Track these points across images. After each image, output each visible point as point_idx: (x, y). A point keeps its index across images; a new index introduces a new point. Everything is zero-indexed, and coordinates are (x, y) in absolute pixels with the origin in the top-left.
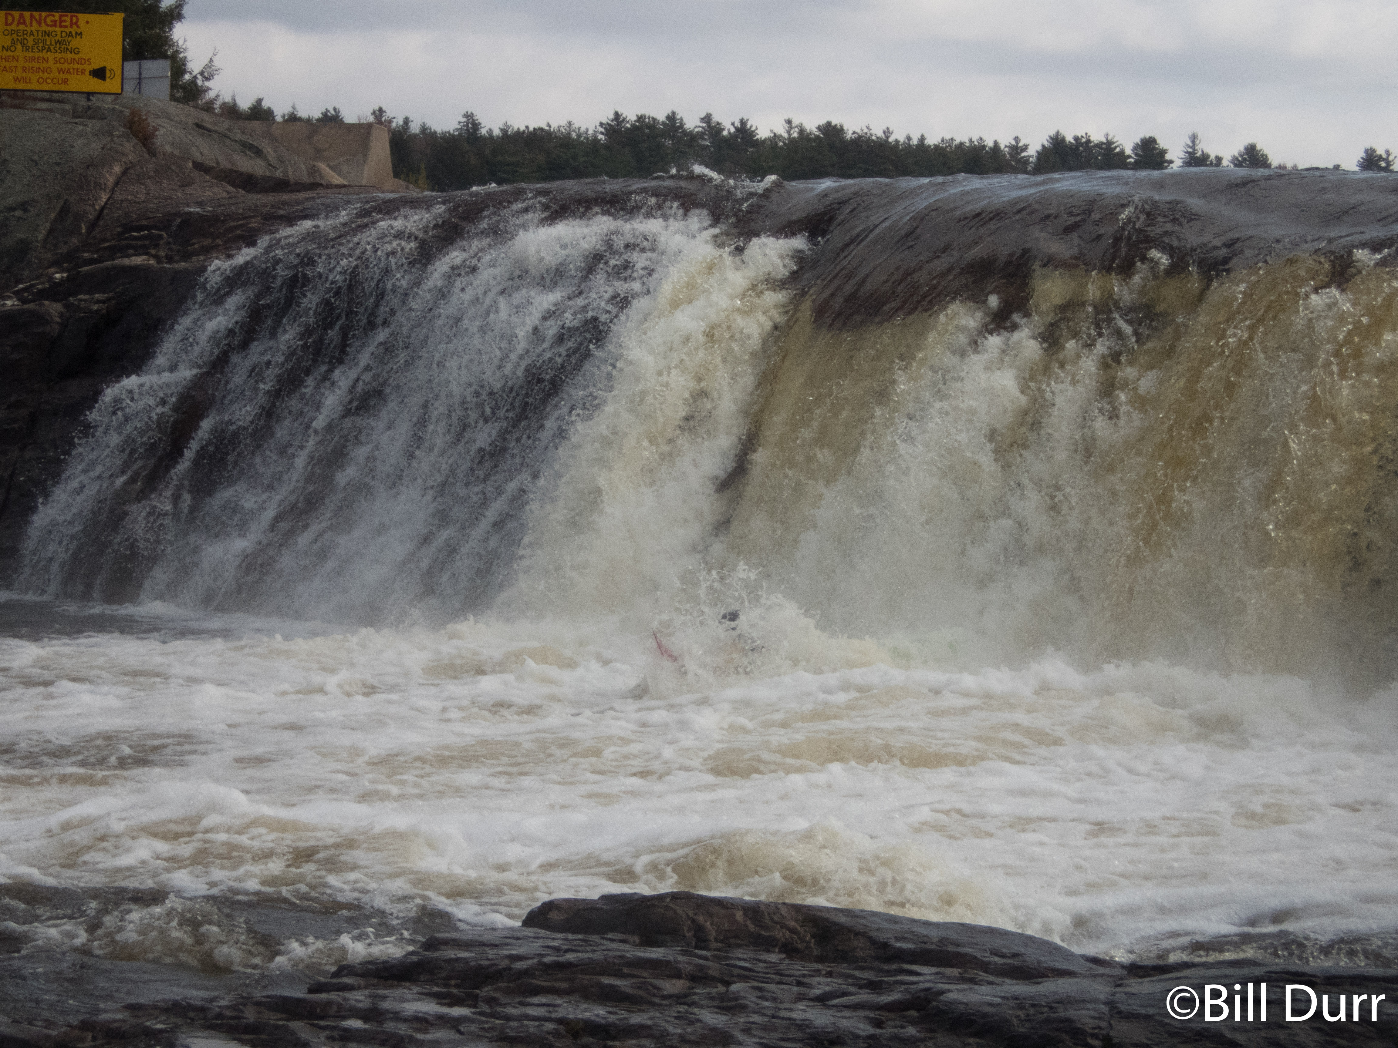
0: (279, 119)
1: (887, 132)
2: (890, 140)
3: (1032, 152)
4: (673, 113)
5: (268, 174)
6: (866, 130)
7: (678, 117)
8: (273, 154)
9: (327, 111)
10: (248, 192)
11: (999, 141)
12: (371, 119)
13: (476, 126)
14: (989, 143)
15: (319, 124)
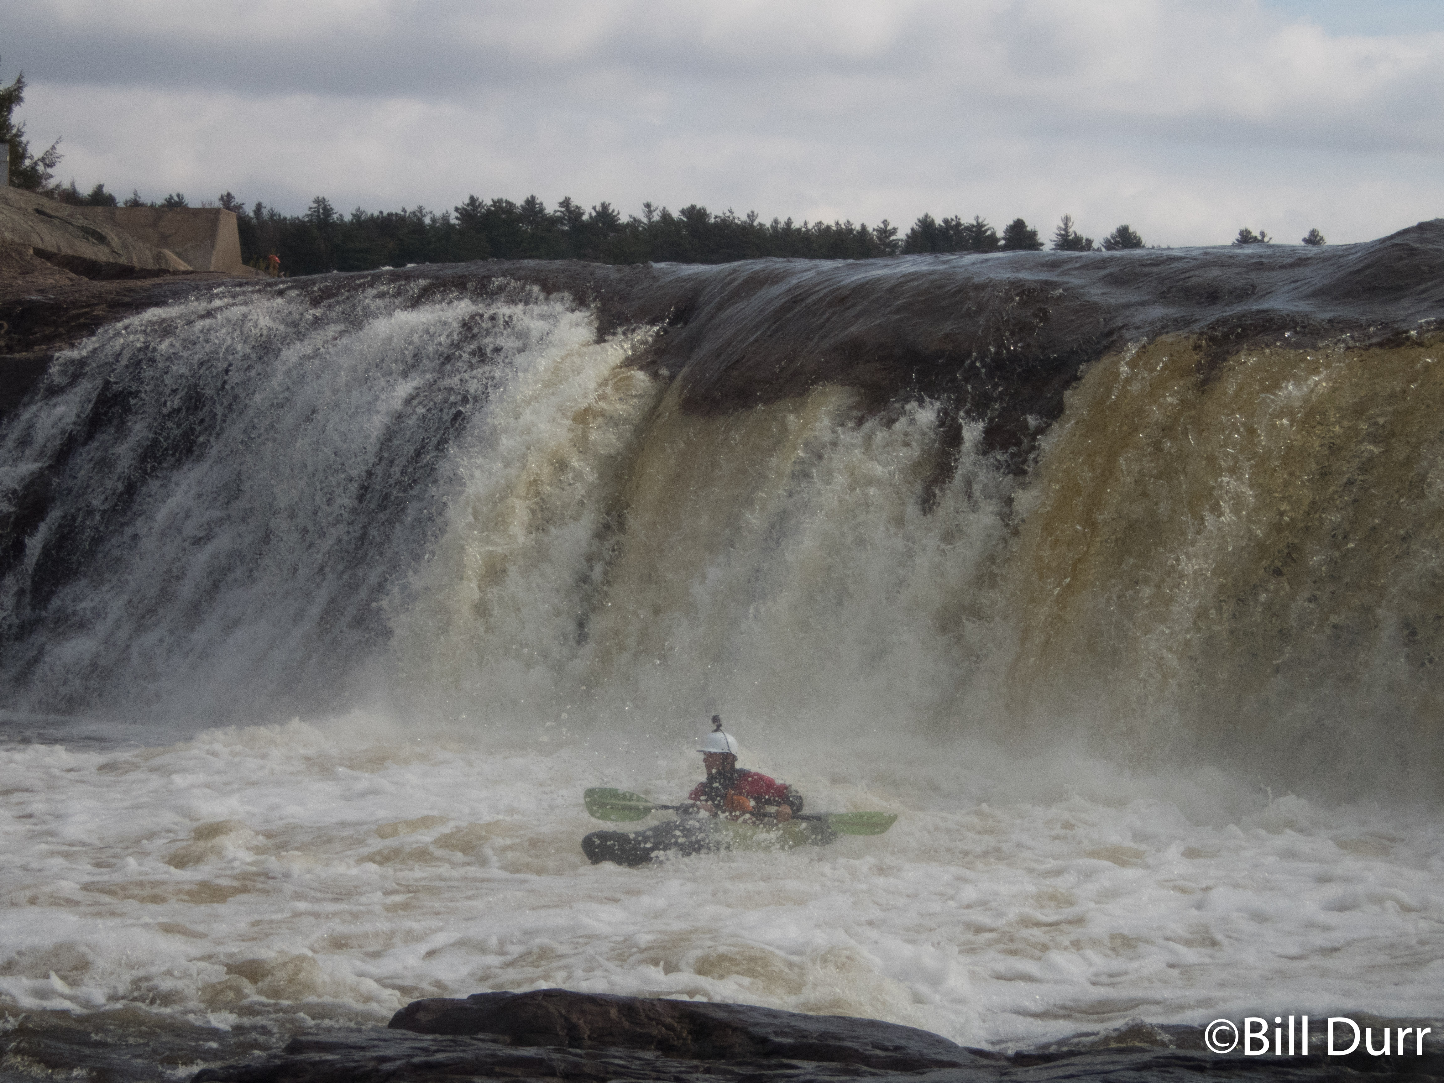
0: (121, 204)
1: (752, 216)
2: (755, 224)
3: (901, 235)
4: (533, 198)
5: (112, 260)
7: (538, 202)
8: (116, 240)
9: (171, 197)
10: (90, 279)
11: (867, 224)
12: (218, 204)
13: (328, 211)
14: (857, 227)
15: (165, 209)
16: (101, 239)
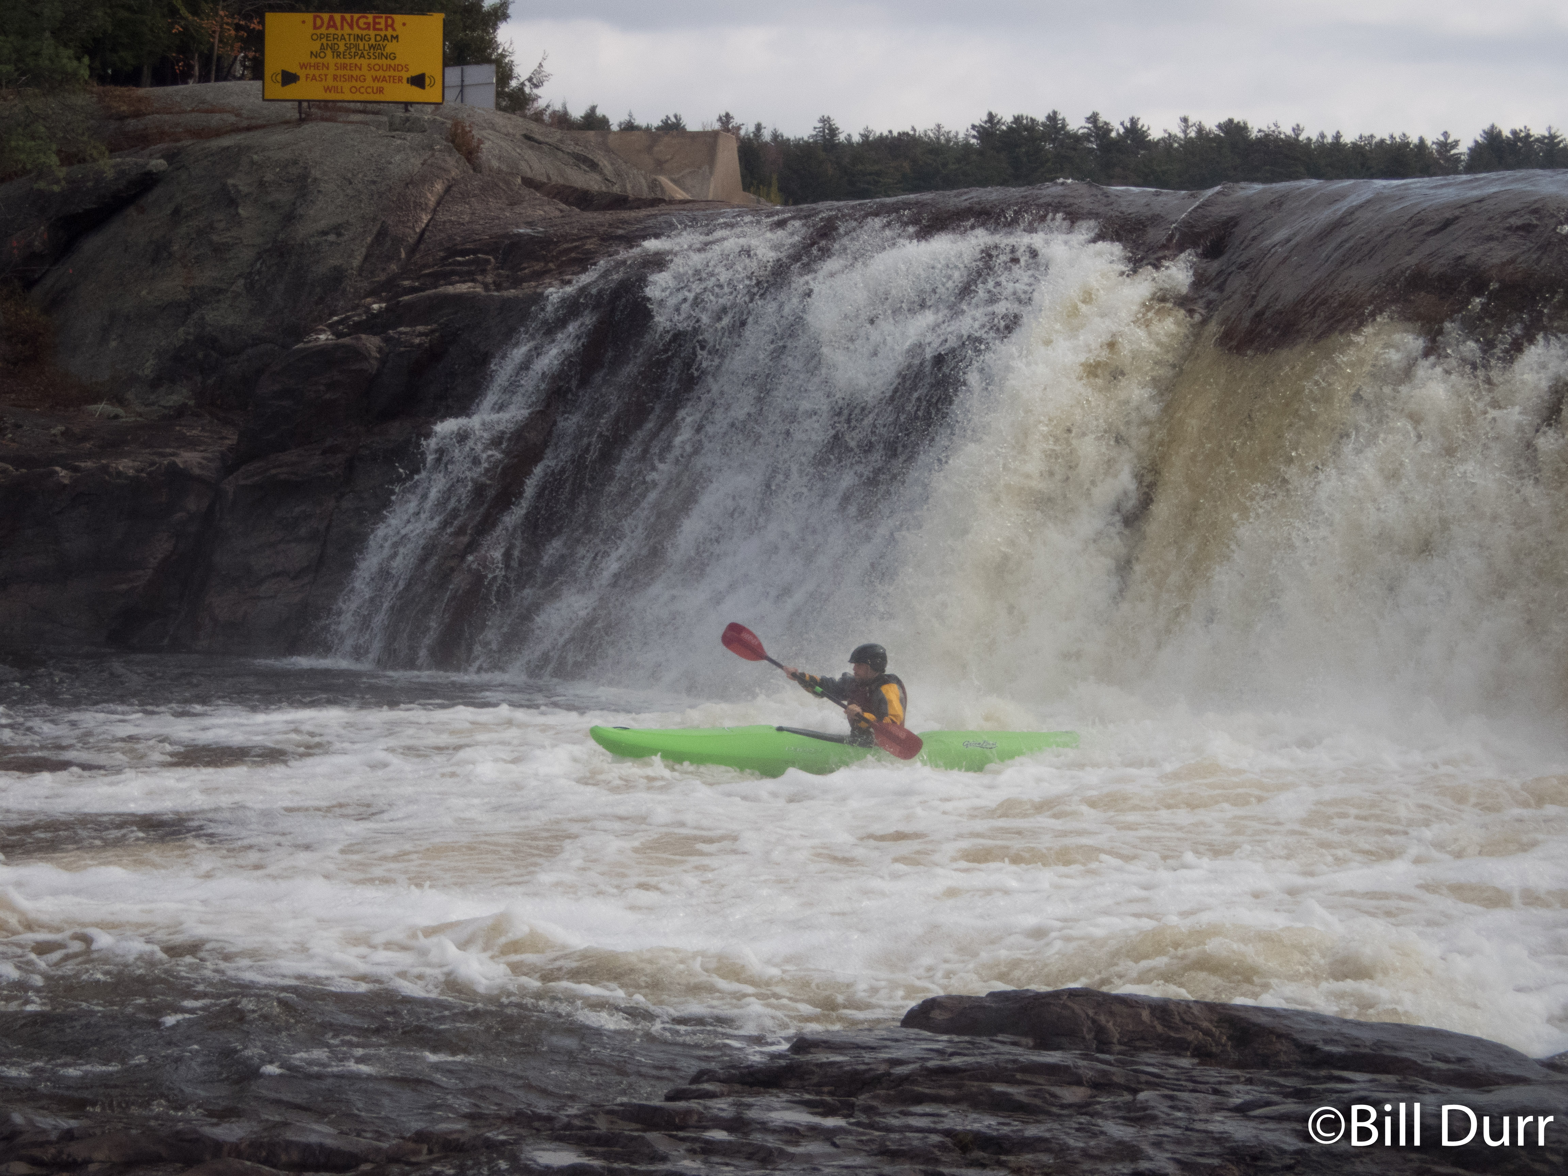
0: (615, 128)
1: (1297, 130)
2: (1301, 138)
3: (1463, 148)
4: (1055, 113)
5: (604, 189)
6: (1273, 128)
7: (1060, 117)
8: (609, 167)
9: (668, 118)
10: (582, 210)
11: (1425, 137)
12: (717, 126)
13: (833, 131)
14: (1414, 140)
15: (660, 133)
16: (593, 166)
